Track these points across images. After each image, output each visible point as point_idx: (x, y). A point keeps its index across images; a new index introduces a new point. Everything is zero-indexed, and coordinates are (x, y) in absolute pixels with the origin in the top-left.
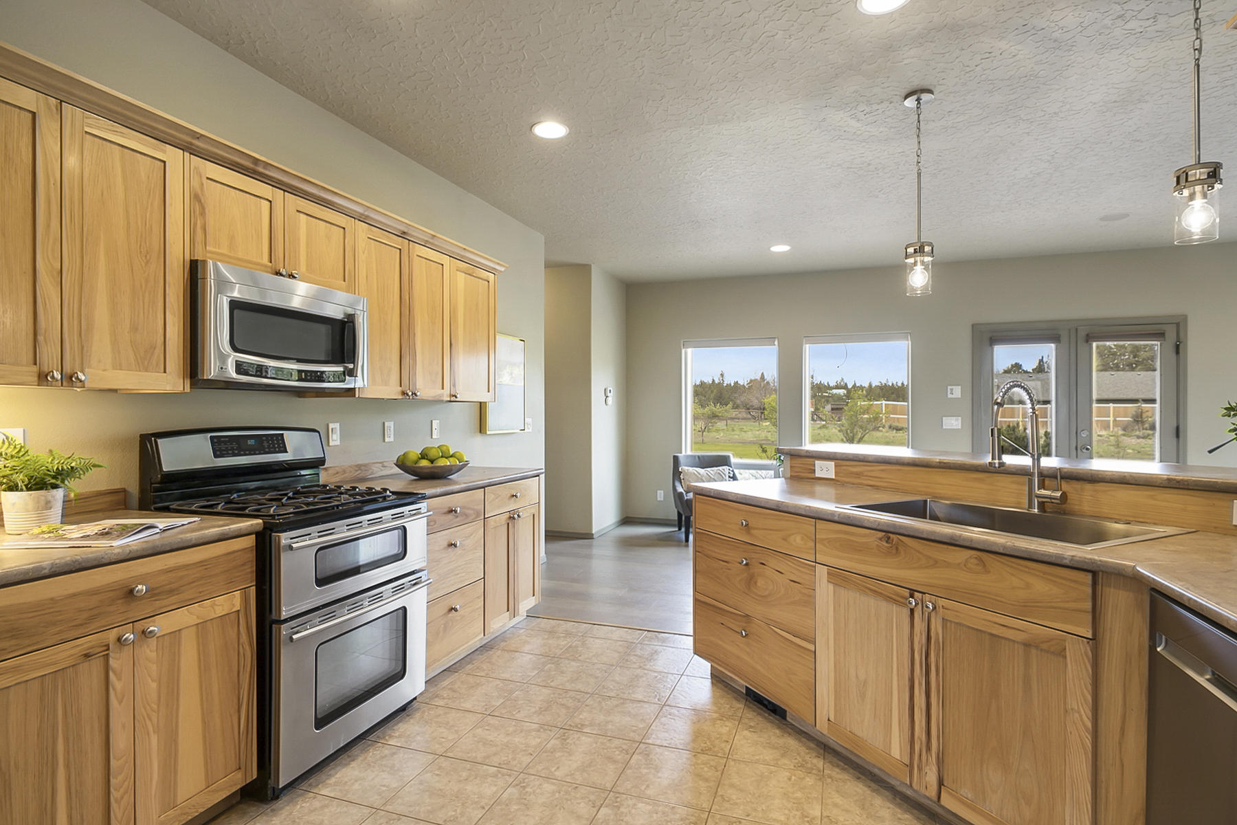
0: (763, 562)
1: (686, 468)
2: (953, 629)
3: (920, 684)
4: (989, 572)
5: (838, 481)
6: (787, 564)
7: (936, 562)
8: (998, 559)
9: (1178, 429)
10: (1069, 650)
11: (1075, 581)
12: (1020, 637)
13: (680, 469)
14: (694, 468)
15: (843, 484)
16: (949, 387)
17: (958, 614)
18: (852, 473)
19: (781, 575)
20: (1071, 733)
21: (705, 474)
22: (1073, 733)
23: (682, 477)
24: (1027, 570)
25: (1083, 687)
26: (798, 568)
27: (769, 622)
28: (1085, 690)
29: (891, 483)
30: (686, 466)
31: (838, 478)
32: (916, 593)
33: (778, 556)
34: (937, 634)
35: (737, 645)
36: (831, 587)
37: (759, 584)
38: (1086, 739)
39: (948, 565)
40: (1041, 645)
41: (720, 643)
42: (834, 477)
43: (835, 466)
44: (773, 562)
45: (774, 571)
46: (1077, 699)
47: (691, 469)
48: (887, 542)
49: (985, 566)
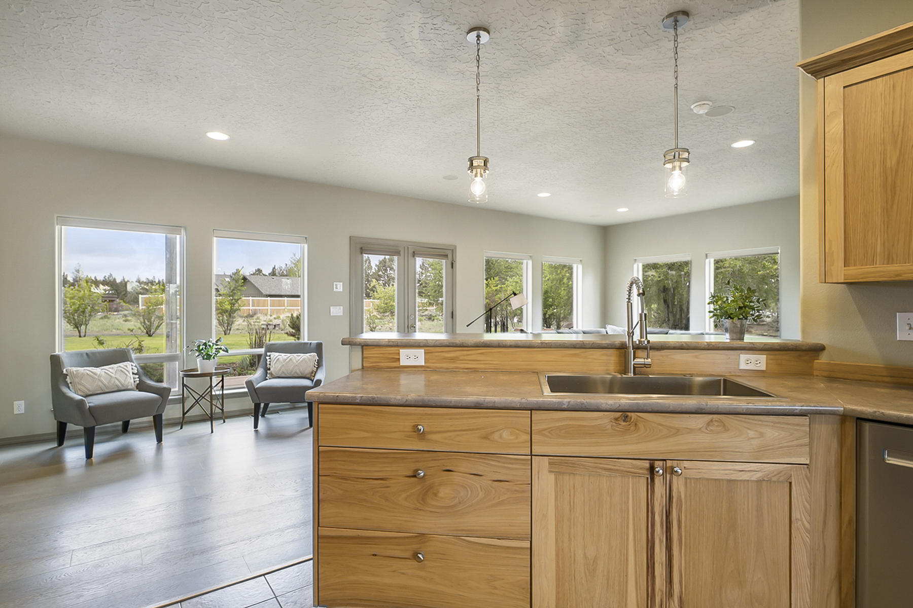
0: (448, 468)
1: (74, 369)
2: (693, 485)
3: (661, 541)
4: (728, 430)
5: (428, 367)
6: (487, 464)
7: (678, 430)
8: (736, 418)
9: (452, 312)
10: (794, 476)
11: (798, 425)
12: (756, 476)
13: (64, 371)
14: (85, 368)
15: (435, 371)
16: (335, 283)
17: (700, 471)
18: (446, 358)
19: (481, 477)
20: (795, 537)
21: (103, 373)
22: (797, 537)
23: (68, 380)
24: (760, 423)
25: (805, 500)
26: (506, 465)
27: (459, 533)
28: (806, 502)
29: (491, 364)
30: (71, 367)
31: (428, 365)
32: (656, 462)
33: (473, 457)
34: (679, 493)
35: (403, 573)
36: (552, 477)
37: (441, 494)
38: (807, 538)
39: (690, 431)
40: (773, 478)
41: (372, 579)
42: (423, 364)
43: (425, 353)
44: (465, 466)
45: (469, 475)
46: (800, 511)
47: (81, 370)
48: (624, 421)
49: (724, 426)
